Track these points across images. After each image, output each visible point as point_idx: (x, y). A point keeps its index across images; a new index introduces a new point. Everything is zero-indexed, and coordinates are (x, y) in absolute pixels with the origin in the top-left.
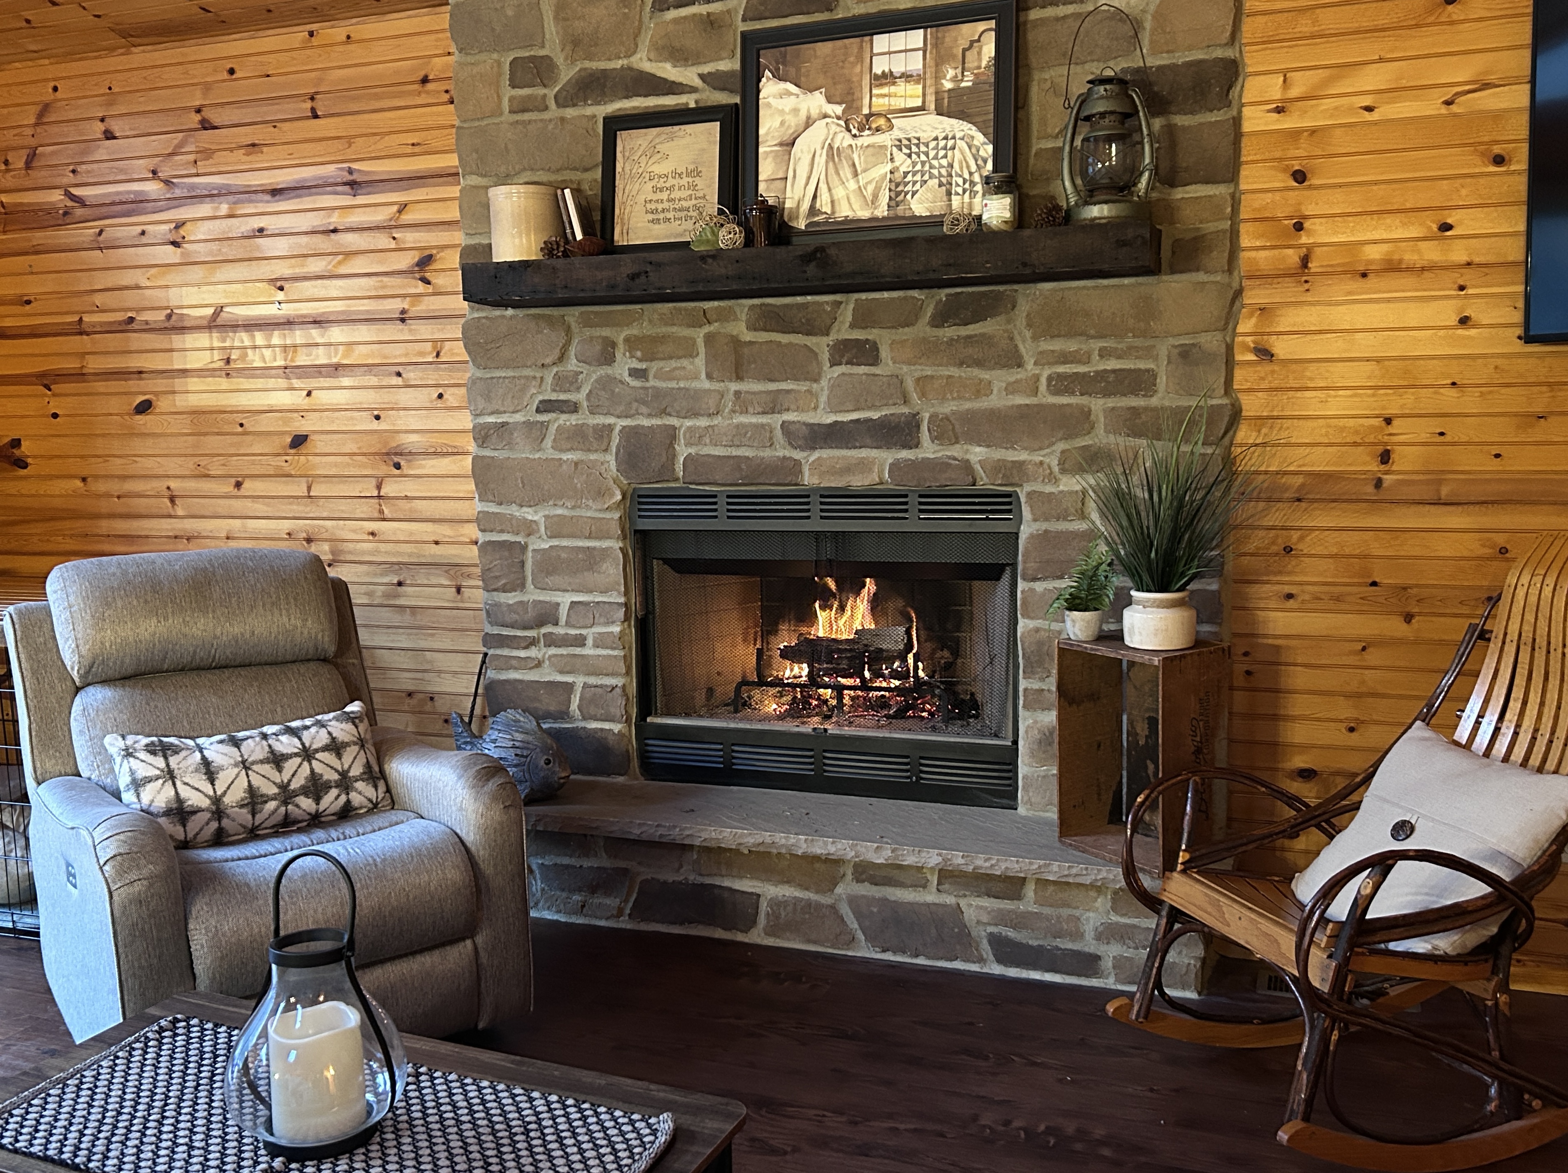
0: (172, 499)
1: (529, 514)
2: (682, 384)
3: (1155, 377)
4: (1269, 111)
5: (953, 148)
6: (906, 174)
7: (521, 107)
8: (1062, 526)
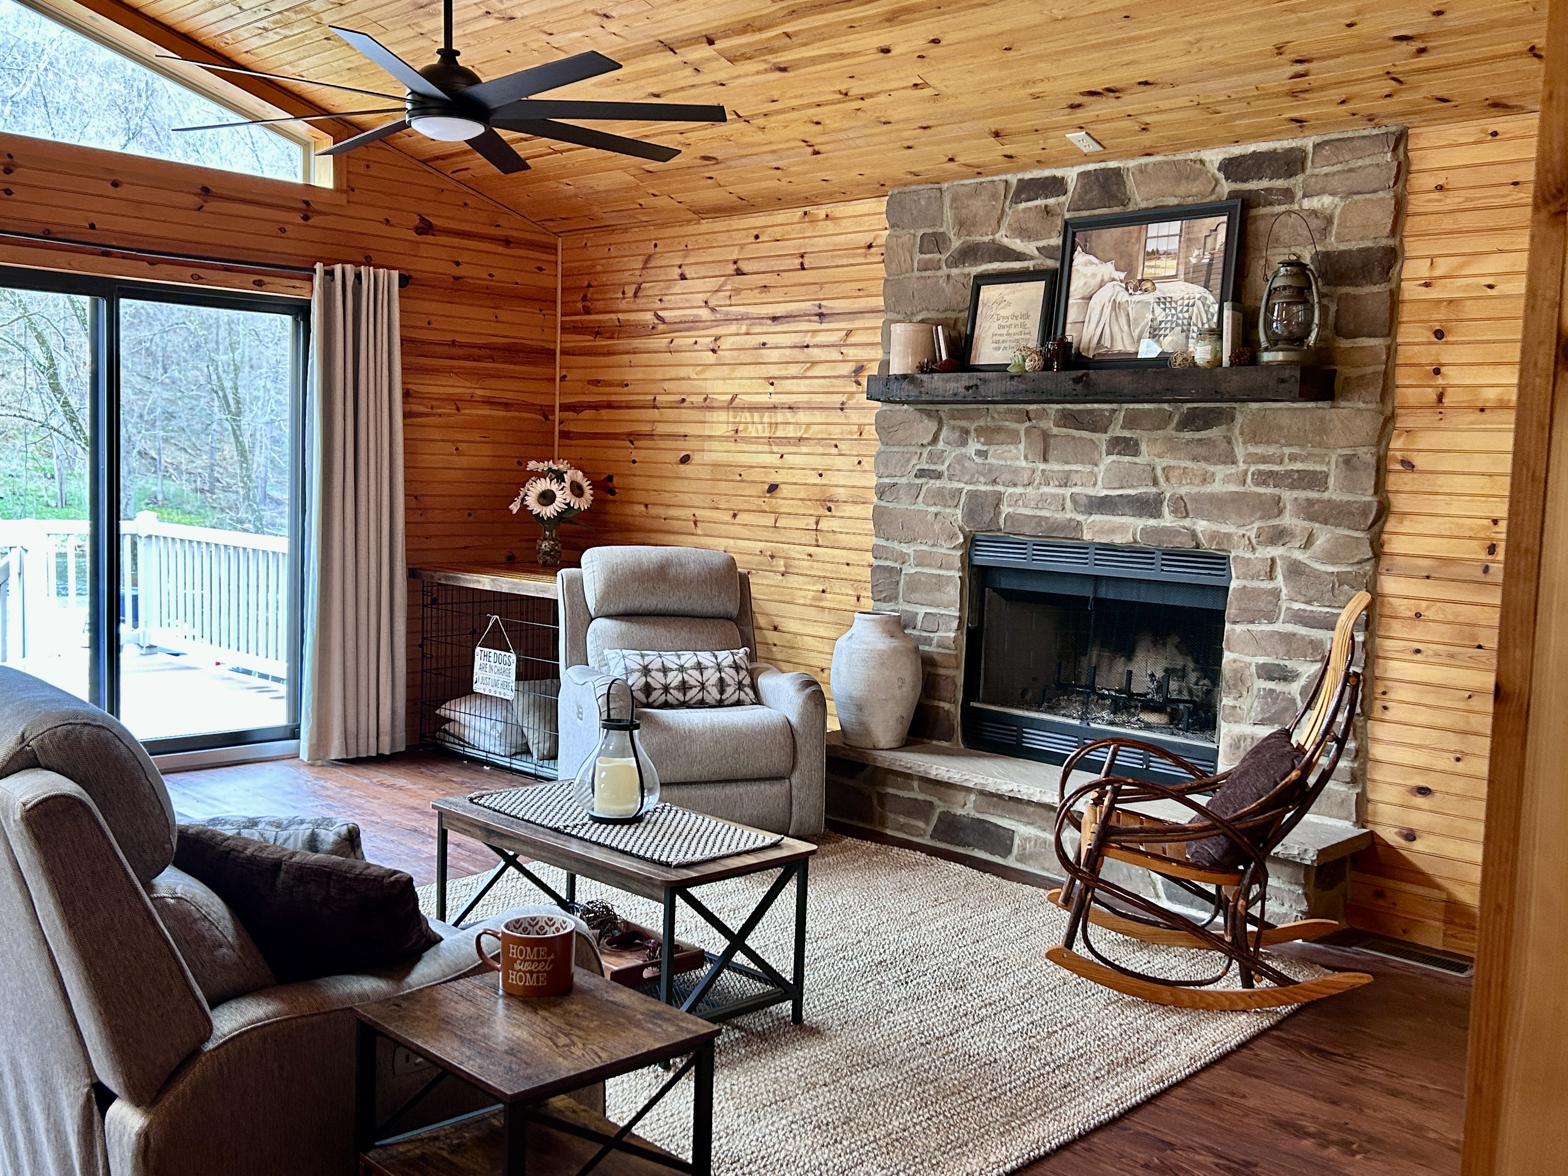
0: (695, 523)
1: (905, 548)
2: (1009, 463)
3: (1327, 476)
4: (1420, 285)
5: (1193, 305)
6: (1161, 322)
7: (925, 267)
8: (1257, 584)
